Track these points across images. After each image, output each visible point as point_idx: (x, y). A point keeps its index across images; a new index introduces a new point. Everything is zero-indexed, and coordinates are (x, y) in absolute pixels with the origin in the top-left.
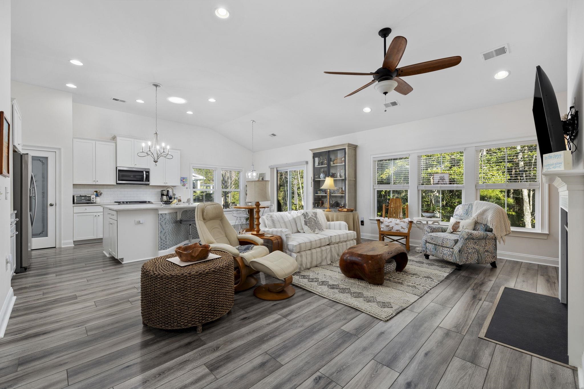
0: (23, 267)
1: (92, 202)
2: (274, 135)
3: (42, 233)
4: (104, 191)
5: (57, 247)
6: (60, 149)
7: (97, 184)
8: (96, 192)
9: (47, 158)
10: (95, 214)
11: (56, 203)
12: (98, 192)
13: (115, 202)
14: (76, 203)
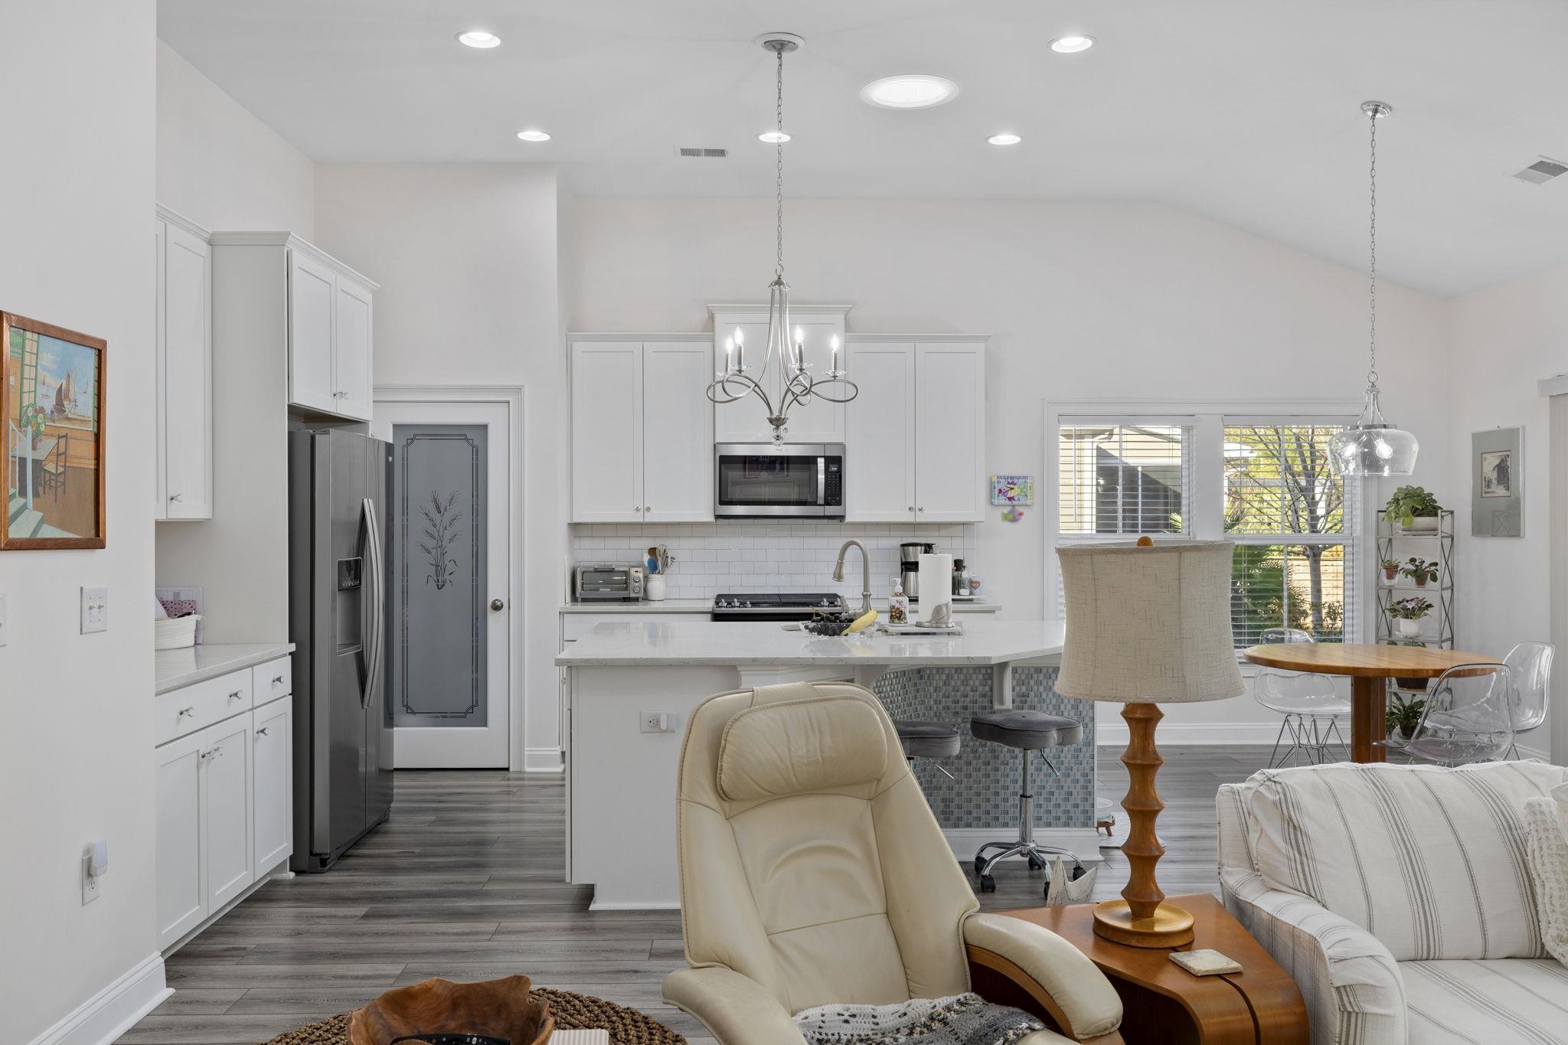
0: (316, 855)
1: (637, 594)
3: (470, 711)
4: (684, 549)
5: (511, 770)
6: (518, 390)
7: (647, 520)
8: (650, 552)
9: (485, 427)
11: (509, 599)
12: (657, 552)
13: (718, 596)
14: (579, 600)
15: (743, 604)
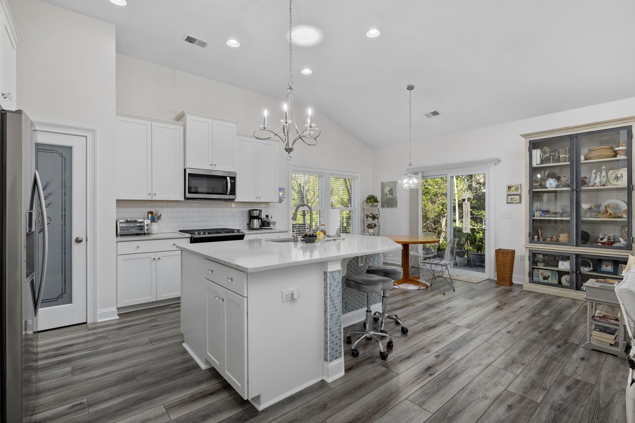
1: (146, 232)
2: (435, 113)
3: (61, 296)
4: (164, 212)
5: (88, 323)
6: (93, 131)
7: (154, 199)
8: (151, 213)
9: (71, 148)
10: (153, 256)
11: (86, 237)
12: (154, 213)
13: (180, 231)
14: (119, 235)
15: (204, 233)
